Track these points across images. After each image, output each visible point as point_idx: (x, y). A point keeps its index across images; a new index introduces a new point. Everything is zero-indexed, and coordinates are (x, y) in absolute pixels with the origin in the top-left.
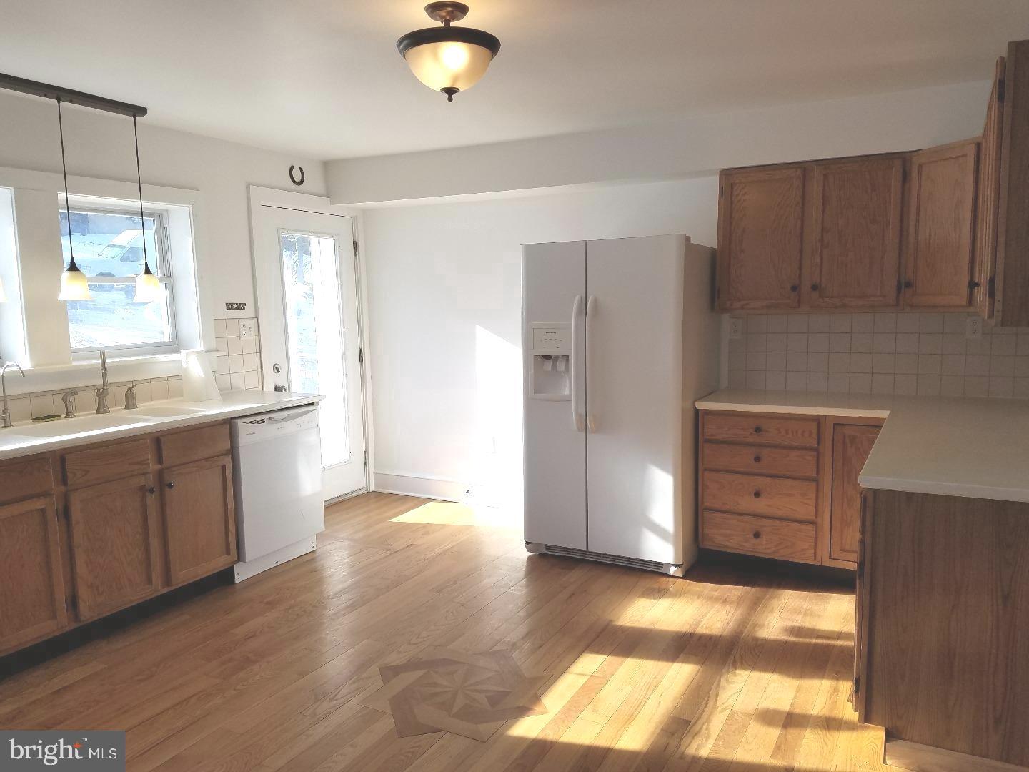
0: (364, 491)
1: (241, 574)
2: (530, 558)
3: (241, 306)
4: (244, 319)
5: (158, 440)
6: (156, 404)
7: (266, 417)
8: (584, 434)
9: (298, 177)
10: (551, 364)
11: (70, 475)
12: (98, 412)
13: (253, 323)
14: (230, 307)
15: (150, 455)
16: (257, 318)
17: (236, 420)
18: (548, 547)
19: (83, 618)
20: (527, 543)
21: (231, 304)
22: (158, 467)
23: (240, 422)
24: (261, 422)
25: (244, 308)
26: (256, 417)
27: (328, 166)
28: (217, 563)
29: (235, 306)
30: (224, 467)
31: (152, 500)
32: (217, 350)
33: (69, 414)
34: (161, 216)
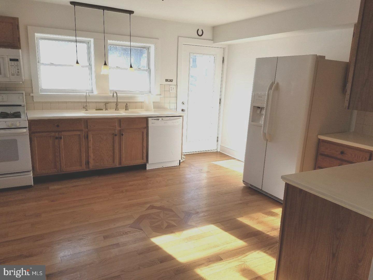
0: (215, 151)
1: (148, 167)
2: (244, 187)
3: (171, 81)
4: (171, 85)
5: (120, 120)
6: (133, 110)
7: (160, 119)
8: (266, 142)
9: (200, 33)
10: (259, 111)
11: (89, 126)
12: (115, 110)
13: (175, 87)
14: (167, 80)
15: (117, 124)
16: (177, 85)
17: (149, 118)
18: (251, 185)
19: (90, 168)
20: (243, 181)
21: (168, 80)
22: (119, 129)
23: (150, 119)
24: (158, 119)
25: (172, 81)
26: (157, 118)
27: (214, 28)
28: (139, 162)
29: (169, 80)
30: (143, 132)
31: (117, 138)
32: (160, 95)
33: (106, 109)
34: (148, 48)
